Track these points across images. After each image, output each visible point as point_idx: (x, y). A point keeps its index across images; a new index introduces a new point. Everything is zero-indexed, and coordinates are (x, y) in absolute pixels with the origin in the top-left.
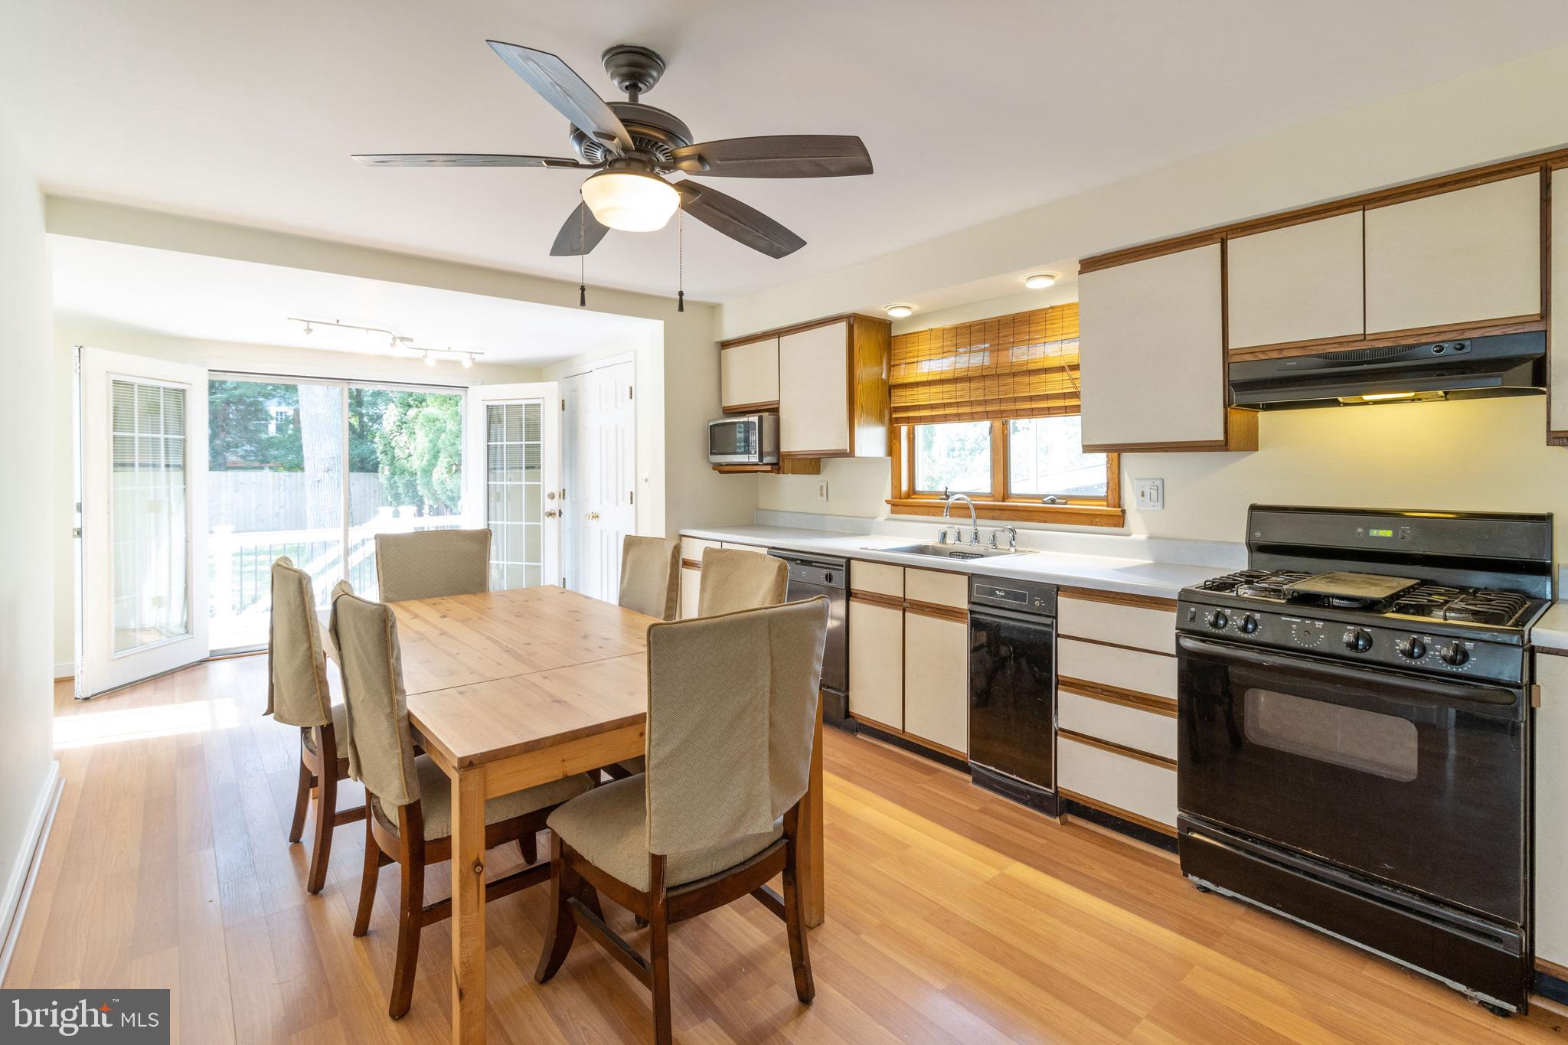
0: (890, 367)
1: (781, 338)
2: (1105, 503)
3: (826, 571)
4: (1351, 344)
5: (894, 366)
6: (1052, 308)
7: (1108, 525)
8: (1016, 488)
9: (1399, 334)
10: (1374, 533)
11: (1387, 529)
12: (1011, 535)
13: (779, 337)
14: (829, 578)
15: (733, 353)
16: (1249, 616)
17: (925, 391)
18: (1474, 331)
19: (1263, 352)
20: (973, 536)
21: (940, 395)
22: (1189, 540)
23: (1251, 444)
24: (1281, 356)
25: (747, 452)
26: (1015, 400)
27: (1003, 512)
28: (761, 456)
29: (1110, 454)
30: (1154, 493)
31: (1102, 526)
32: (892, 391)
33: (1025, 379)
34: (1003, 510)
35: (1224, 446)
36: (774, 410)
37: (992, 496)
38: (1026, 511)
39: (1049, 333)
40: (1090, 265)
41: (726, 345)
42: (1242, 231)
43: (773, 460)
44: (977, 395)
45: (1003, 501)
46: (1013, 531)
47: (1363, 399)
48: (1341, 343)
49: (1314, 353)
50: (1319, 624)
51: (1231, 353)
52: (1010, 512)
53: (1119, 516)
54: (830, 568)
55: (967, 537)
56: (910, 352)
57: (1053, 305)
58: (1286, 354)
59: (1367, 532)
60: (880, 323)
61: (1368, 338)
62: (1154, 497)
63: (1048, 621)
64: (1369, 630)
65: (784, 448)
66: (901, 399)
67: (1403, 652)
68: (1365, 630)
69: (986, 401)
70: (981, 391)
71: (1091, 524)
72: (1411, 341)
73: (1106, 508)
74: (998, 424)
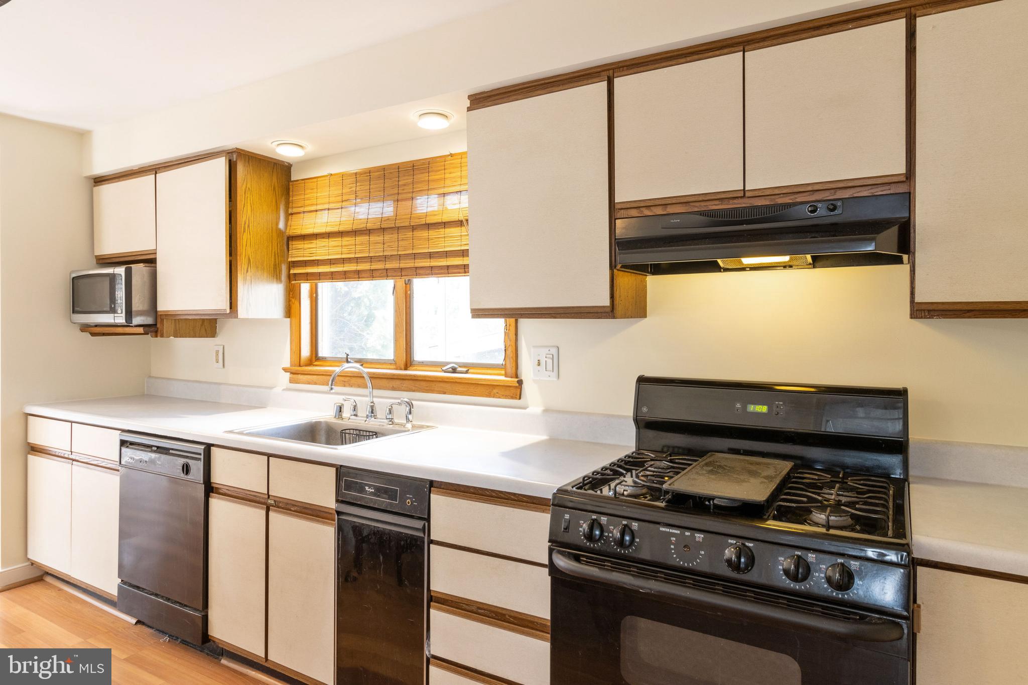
0: (288, 215)
1: (157, 175)
2: (503, 372)
3: (182, 461)
4: (731, 202)
5: (292, 214)
6: (451, 155)
7: (506, 397)
8: (420, 354)
9: (777, 192)
10: (751, 408)
11: (763, 404)
12: (408, 409)
13: (156, 173)
14: (186, 469)
15: (106, 189)
16: (626, 526)
17: (323, 244)
18: (844, 191)
19: (648, 207)
20: (369, 409)
21: (339, 249)
22: (582, 413)
23: (639, 310)
24: (665, 213)
25: (113, 311)
26: (415, 256)
27: (404, 381)
28: (129, 314)
29: (508, 319)
30: (550, 361)
31: (499, 398)
32: (290, 243)
33: (424, 234)
34: (403, 379)
35: (610, 312)
36: (150, 261)
37: (394, 364)
38: (425, 381)
39: (448, 182)
40: (479, 100)
41: (99, 181)
42: (627, 69)
43: (149, 320)
44: (377, 251)
45: (406, 369)
46: (411, 405)
47: (741, 262)
48: (721, 200)
49: (696, 209)
50: (699, 537)
51: (617, 207)
52: (411, 382)
53: (516, 387)
54: (187, 457)
55: (363, 411)
56: (309, 199)
57: (453, 152)
58: (671, 210)
59: (744, 408)
60: (275, 164)
61: (747, 194)
62: (550, 367)
63: (419, 524)
64: (751, 545)
65: (161, 307)
66: (301, 251)
67: (786, 572)
68: (747, 544)
69: (385, 257)
70: (381, 246)
71: (489, 396)
72: (787, 200)
73: (503, 378)
74: (401, 282)
